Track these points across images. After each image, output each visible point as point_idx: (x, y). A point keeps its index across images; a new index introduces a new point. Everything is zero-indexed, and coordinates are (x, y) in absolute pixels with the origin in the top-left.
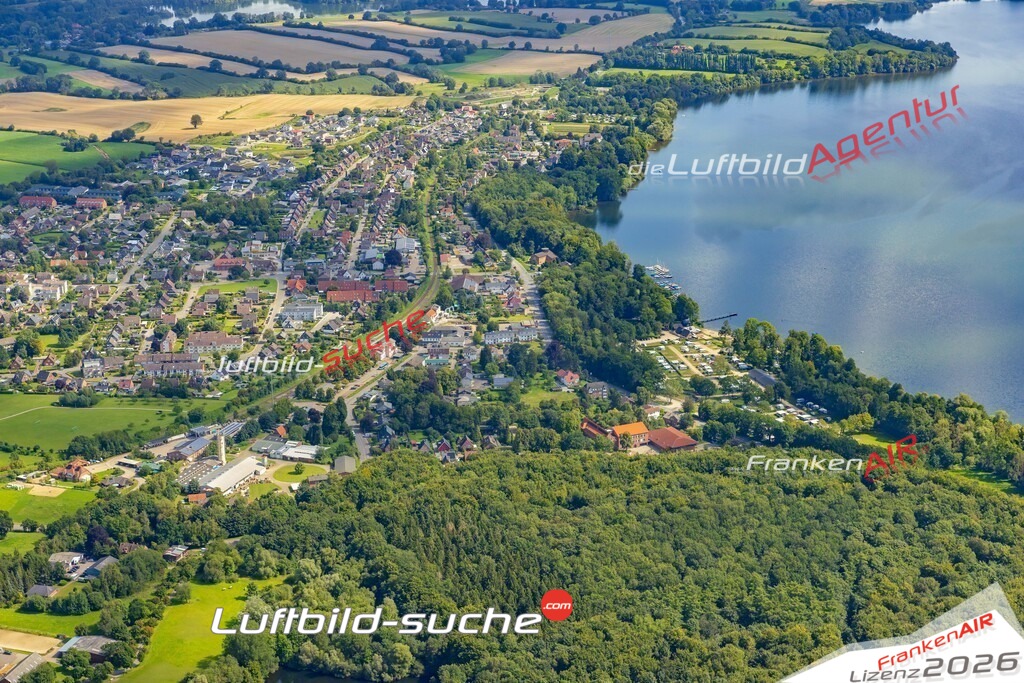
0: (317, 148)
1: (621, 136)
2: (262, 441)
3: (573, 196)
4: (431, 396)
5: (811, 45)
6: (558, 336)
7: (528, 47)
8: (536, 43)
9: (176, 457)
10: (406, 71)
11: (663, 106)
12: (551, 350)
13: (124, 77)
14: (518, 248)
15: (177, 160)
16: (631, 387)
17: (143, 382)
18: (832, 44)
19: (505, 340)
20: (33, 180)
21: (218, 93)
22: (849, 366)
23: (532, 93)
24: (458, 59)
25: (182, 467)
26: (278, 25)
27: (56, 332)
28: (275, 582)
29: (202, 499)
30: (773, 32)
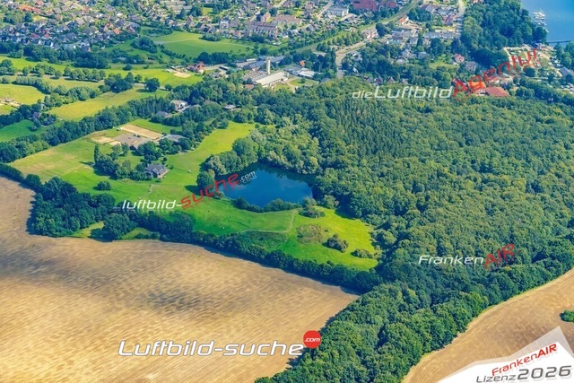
4: (382, 57)
9: (247, 68)
16: (488, 66)
17: (246, 34)
19: (434, 37)
25: (248, 72)
27: (213, 7)
28: (270, 127)
29: (251, 87)
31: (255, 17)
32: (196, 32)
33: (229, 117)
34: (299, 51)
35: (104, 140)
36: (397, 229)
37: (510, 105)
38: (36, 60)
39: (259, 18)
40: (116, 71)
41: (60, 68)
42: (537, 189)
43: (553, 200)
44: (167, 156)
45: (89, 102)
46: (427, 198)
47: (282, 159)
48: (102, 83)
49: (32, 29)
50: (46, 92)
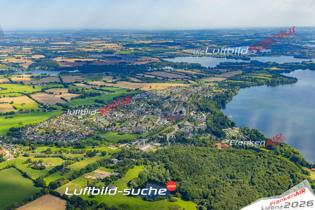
0: (171, 93)
1: (228, 93)
2: (152, 143)
3: (216, 103)
4: (183, 136)
5: (268, 77)
6: (208, 127)
7: (214, 76)
8: (215, 75)
9: (136, 144)
10: (190, 80)
11: (237, 88)
12: (206, 130)
13: (140, 79)
14: (204, 112)
15: (146, 94)
16: (220, 137)
17: (133, 131)
18: (273, 77)
19: (198, 128)
20: (120, 96)
21: (156, 83)
22: (262, 136)
23: (213, 84)
24: (201, 78)
25: (137, 146)
26: (169, 71)
27: (120, 122)
28: (150, 166)
29: (139, 151)
30: (262, 74)
31: (135, 125)
32: (115, 132)
33: (134, 164)
34: (153, 136)
35: (89, 177)
36: (207, 205)
37: (233, 152)
38: (60, 147)
39: (136, 125)
40: (89, 149)
41: (69, 149)
42: (253, 184)
43: (260, 188)
44: (114, 181)
45: (81, 162)
46: (215, 191)
47: (157, 179)
48: (85, 154)
49: (56, 135)
50: (64, 159)
